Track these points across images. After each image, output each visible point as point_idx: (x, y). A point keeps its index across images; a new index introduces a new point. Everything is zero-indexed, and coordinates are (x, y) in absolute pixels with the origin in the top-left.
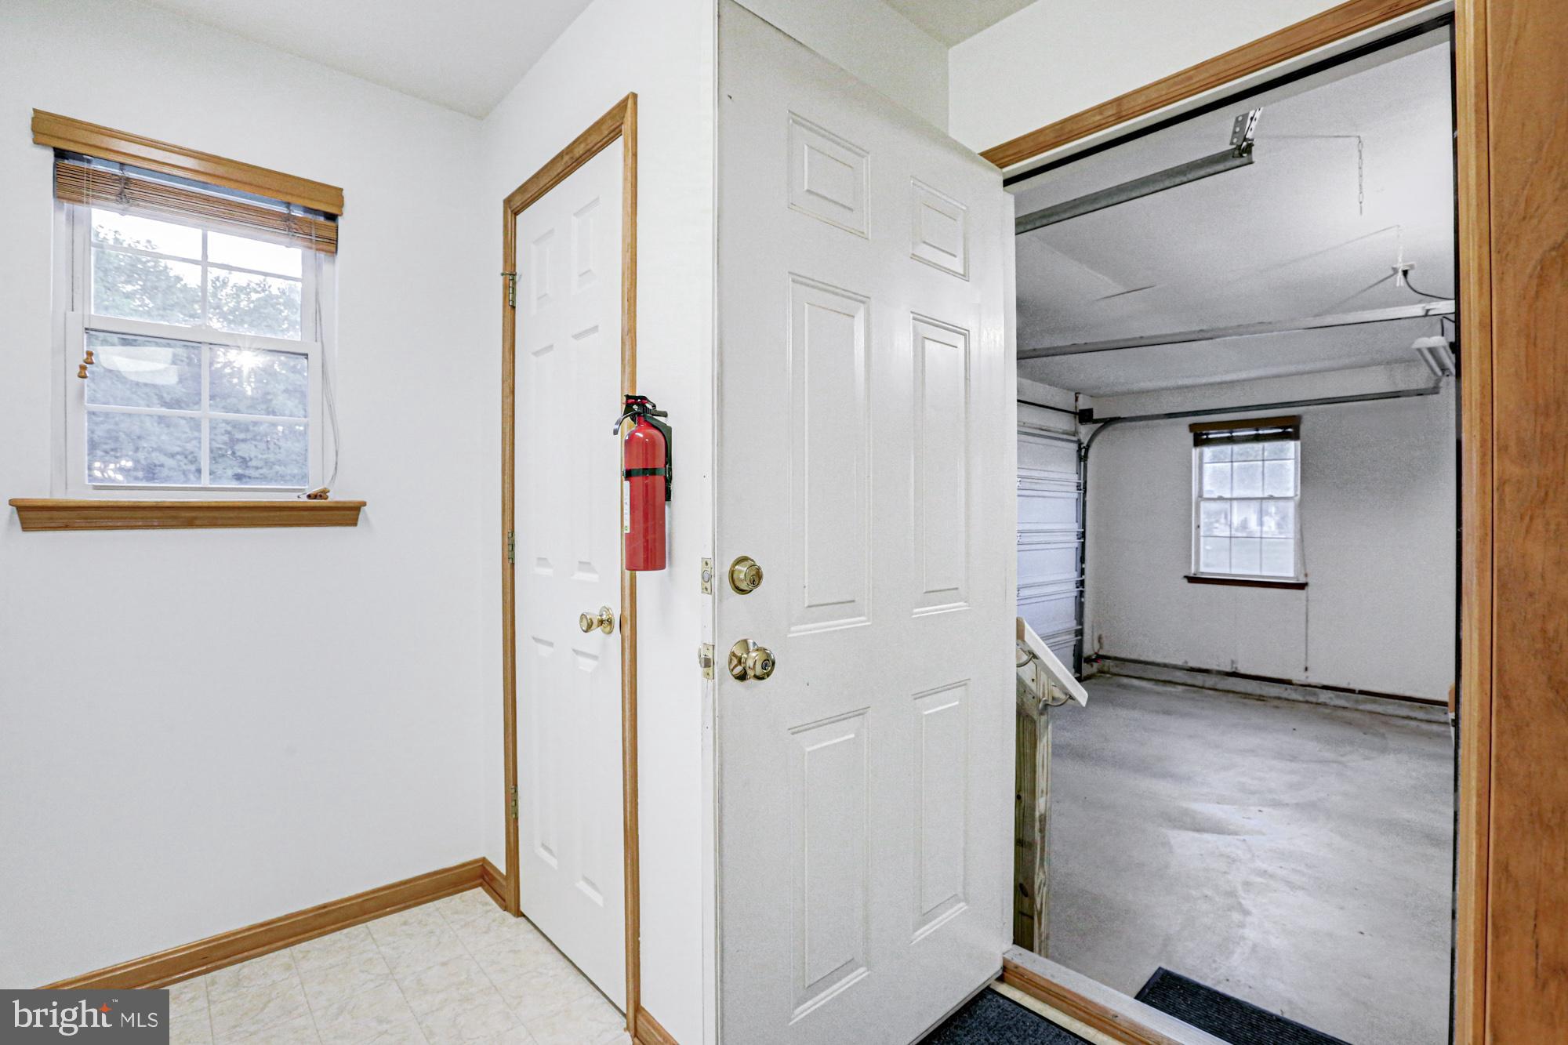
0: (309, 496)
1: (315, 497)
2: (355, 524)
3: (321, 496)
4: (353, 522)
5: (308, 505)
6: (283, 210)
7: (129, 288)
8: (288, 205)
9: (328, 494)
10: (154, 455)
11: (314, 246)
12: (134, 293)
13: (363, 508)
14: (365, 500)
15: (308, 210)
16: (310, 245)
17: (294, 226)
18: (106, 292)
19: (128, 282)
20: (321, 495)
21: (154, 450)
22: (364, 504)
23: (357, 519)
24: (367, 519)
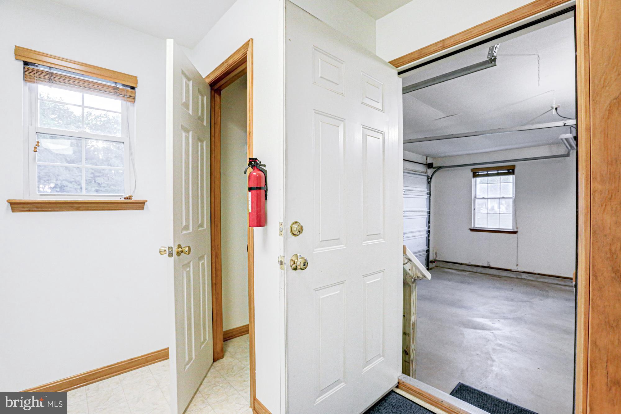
0: (125, 198)
1: (127, 198)
3: (129, 198)
4: (142, 209)
5: (124, 202)
6: (114, 85)
7: (53, 116)
8: (116, 83)
9: (132, 197)
10: (64, 182)
11: (126, 100)
12: (55, 118)
13: (146, 203)
14: (146, 200)
15: (123, 85)
16: (124, 99)
17: (118, 92)
18: (44, 118)
19: (53, 114)
21: (64, 180)
23: (144, 207)
24: (147, 208)
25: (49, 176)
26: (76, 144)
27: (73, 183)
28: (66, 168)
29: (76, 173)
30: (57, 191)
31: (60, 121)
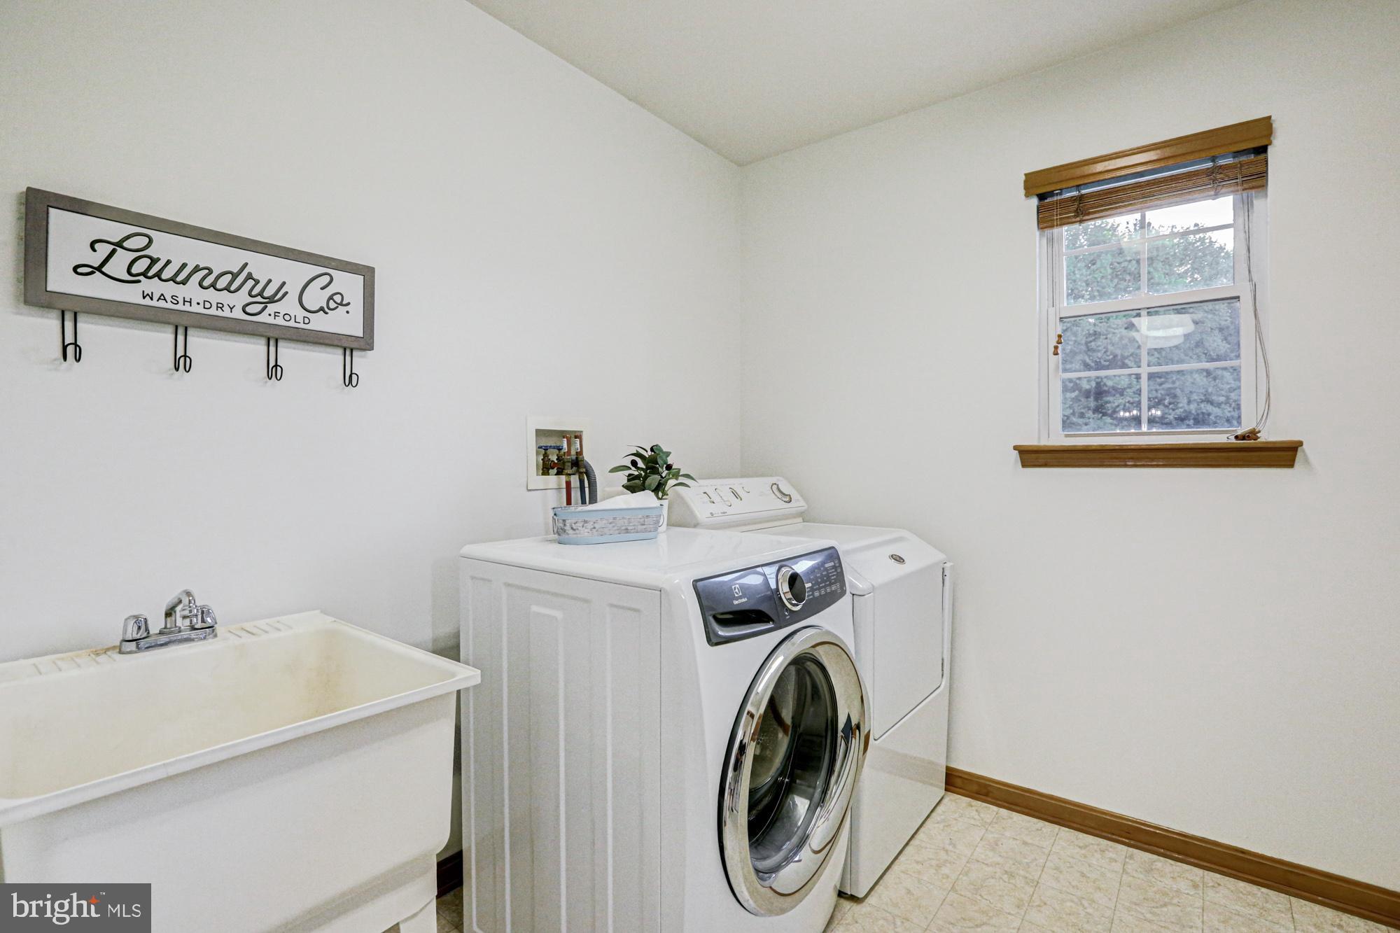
0: (1237, 437)
1: (1243, 437)
2: (1291, 466)
3: (1248, 436)
4: (1290, 463)
5: (1238, 446)
6: (1210, 164)
7: (1182, 269)
8: (1213, 159)
9: (1259, 435)
10: (1202, 405)
11: (1239, 188)
12: (1186, 272)
13: (1299, 449)
14: (1301, 439)
15: (1237, 154)
16: (1236, 188)
17: (1219, 176)
18: (1165, 277)
19: (1181, 265)
20: (1252, 435)
21: (1202, 401)
22: (1301, 444)
23: (1294, 460)
24: (1307, 461)
25: (1175, 396)
26: (1228, 318)
27: (1223, 406)
28: (1208, 373)
29: (1228, 383)
30: (1188, 426)
31: (1196, 276)
